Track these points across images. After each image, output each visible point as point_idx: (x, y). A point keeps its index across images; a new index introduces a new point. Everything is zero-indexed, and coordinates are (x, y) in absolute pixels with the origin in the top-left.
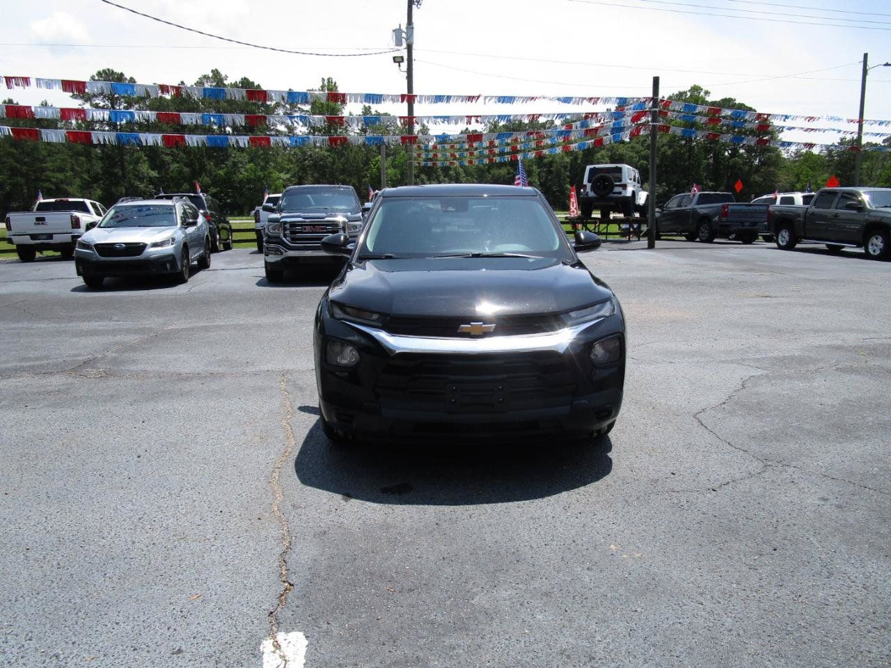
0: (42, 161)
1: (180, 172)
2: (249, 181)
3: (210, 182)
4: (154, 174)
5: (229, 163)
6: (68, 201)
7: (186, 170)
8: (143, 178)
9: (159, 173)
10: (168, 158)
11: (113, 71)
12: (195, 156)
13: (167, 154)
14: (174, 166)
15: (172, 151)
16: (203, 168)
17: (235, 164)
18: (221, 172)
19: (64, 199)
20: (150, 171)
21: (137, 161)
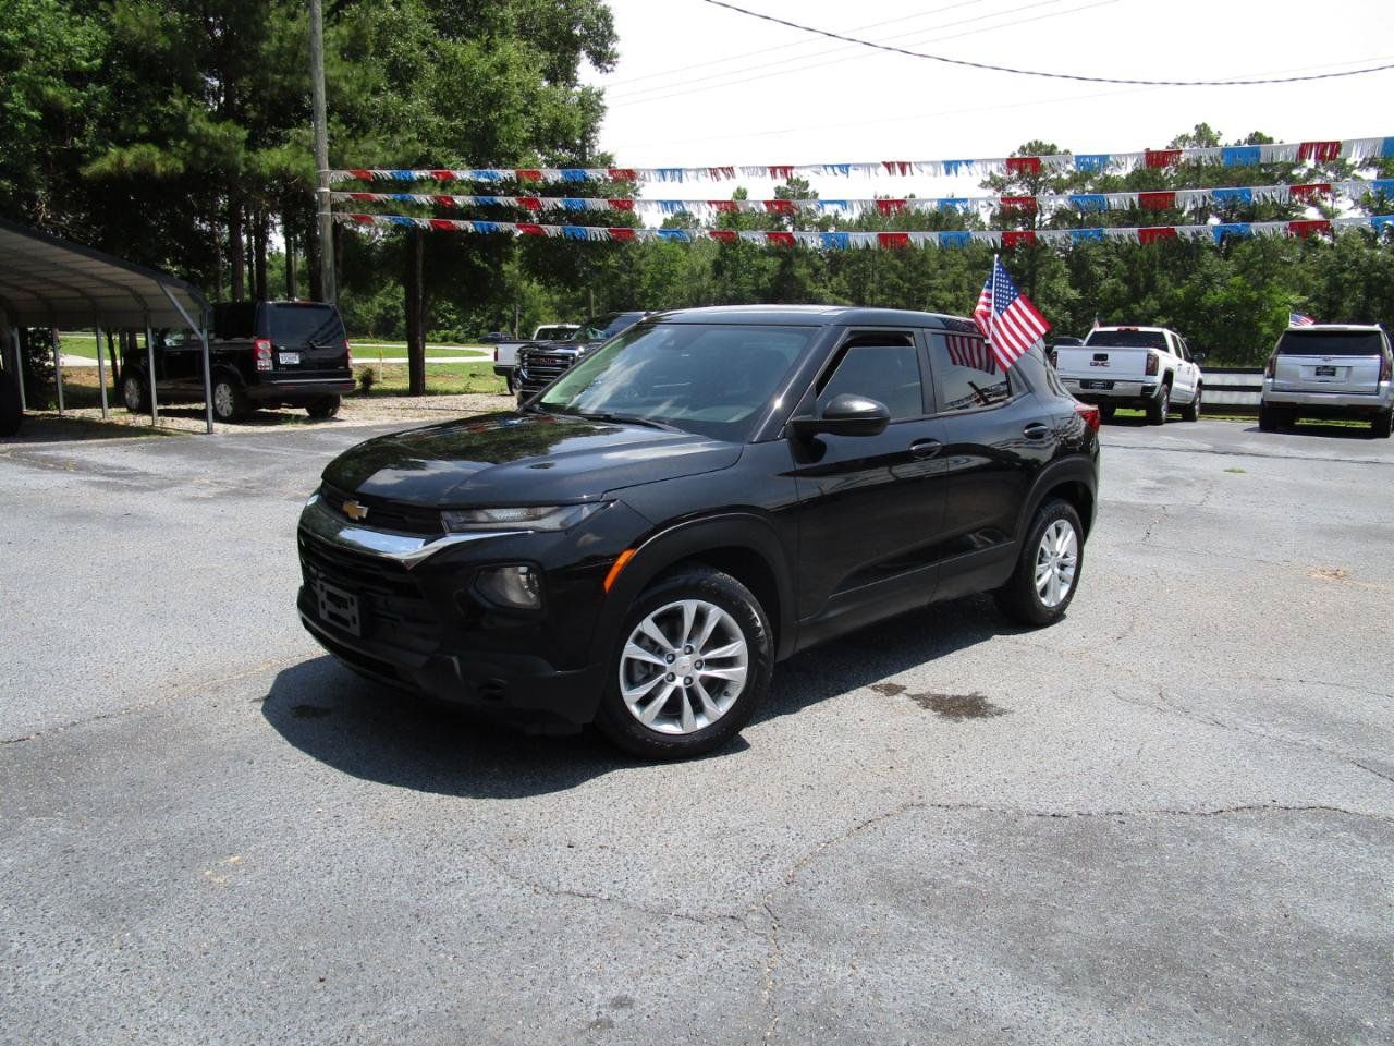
0: (930, 277)
1: (1115, 291)
2: (1228, 306)
3: (1158, 307)
4: (1074, 294)
5: (1197, 278)
6: (1136, 331)
7: (1124, 288)
8: (1057, 301)
9: (1082, 293)
10: (1099, 271)
11: (1041, 143)
12: (1141, 266)
13: (1100, 264)
14: (1107, 284)
15: (1109, 260)
16: (1151, 286)
17: (1208, 279)
18: (1180, 292)
19: (1132, 328)
20: (1068, 289)
21: (1053, 276)
